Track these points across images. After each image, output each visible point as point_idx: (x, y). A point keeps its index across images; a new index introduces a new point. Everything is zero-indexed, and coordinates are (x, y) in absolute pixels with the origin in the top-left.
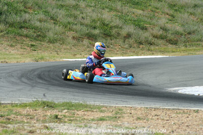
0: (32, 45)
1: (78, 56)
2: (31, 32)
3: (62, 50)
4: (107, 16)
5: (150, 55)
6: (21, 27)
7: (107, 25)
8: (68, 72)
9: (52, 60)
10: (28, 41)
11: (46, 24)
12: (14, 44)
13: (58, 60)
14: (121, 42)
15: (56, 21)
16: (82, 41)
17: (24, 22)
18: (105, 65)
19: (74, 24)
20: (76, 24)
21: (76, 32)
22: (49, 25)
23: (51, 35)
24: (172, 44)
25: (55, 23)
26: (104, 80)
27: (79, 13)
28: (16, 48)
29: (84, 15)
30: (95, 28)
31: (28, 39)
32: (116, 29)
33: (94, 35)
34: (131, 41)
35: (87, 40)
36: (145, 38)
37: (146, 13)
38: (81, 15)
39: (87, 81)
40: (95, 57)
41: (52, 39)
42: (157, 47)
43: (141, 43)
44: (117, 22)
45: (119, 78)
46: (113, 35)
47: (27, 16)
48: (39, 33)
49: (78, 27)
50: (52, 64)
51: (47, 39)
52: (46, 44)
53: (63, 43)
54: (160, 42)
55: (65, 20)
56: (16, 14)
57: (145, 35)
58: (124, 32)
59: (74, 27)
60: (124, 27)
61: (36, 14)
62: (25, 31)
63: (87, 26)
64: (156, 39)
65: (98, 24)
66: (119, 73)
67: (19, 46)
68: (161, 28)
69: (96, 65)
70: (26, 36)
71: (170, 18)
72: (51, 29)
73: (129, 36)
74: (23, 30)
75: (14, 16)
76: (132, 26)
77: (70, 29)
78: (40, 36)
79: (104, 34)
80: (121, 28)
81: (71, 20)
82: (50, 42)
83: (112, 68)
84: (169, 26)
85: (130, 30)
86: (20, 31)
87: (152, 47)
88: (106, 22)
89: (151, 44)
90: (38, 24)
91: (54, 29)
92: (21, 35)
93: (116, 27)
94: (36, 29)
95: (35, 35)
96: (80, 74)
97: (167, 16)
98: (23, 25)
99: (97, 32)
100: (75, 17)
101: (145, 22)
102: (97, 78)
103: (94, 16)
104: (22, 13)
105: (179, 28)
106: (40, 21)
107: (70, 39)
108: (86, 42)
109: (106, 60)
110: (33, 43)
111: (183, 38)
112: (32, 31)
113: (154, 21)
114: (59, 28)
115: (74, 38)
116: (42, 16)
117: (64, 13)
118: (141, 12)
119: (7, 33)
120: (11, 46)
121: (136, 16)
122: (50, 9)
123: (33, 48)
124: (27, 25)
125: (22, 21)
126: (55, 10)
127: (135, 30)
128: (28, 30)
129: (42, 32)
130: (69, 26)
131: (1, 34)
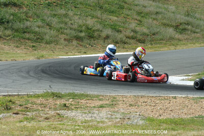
0: (33, 46)
1: (69, 54)
2: (32, 36)
3: (57, 49)
4: (90, 22)
5: (125, 52)
6: (25, 32)
7: (90, 29)
9: (50, 58)
10: (30, 43)
11: (43, 30)
12: (19, 46)
13: (55, 57)
14: (102, 42)
15: (51, 27)
16: (72, 42)
19: (64, 29)
20: (67, 29)
21: (67, 35)
22: (46, 30)
23: (47, 37)
24: (141, 43)
25: (50, 29)
27: (68, 20)
28: (21, 49)
29: (72, 22)
30: (81, 31)
31: (30, 41)
32: (98, 32)
33: (81, 37)
35: (76, 41)
36: (120, 38)
37: (119, 19)
38: (70, 22)
41: (48, 41)
42: (130, 46)
43: (117, 43)
44: (99, 27)
46: (95, 37)
47: (28, 23)
48: (38, 37)
49: (68, 31)
50: (51, 61)
51: (44, 41)
52: (43, 45)
53: (57, 44)
54: (132, 41)
55: (58, 26)
56: (20, 22)
57: (120, 36)
58: (104, 34)
59: (65, 31)
60: (103, 30)
61: (35, 22)
62: (27, 35)
63: (75, 30)
64: (129, 39)
65: (84, 28)
67: (23, 47)
68: (132, 31)
70: (28, 39)
71: (139, 22)
72: (47, 33)
73: (107, 37)
74: (26, 34)
75: (18, 23)
76: (110, 29)
77: (62, 33)
78: (39, 38)
79: (89, 36)
80: (101, 31)
81: (62, 25)
82: (47, 43)
84: (138, 29)
85: (108, 33)
86: (23, 35)
87: (126, 46)
88: (90, 27)
89: (125, 43)
90: (37, 29)
91: (49, 34)
92: (24, 39)
93: (98, 30)
94: (35, 33)
95: (35, 38)
97: (136, 21)
98: (26, 31)
99: (83, 34)
100: (66, 24)
101: (119, 26)
103: (80, 22)
104: (25, 21)
105: (145, 30)
106: (39, 27)
107: (62, 41)
108: (75, 42)
110: (34, 44)
111: (149, 38)
113: (127, 25)
114: (53, 32)
115: (65, 39)
116: (40, 23)
117: (57, 20)
118: (116, 18)
119: (14, 37)
120: (17, 47)
121: (113, 22)
122: (46, 18)
123: (34, 48)
124: (28, 30)
125: (25, 27)
126: (50, 18)
127: (112, 32)
128: (29, 34)
129: (40, 36)
130: (61, 30)
131: (9, 38)
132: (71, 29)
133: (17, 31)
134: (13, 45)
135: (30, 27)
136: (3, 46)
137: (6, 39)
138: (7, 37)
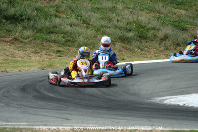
0: (58, 51)
2: (60, 37)
4: (144, 18)
6: (50, 33)
7: (143, 27)
10: (55, 47)
11: (77, 29)
12: (39, 51)
14: (157, 45)
15: (89, 24)
17: (53, 27)
19: (107, 27)
20: (110, 27)
22: (81, 29)
23: (81, 39)
25: (87, 27)
27: (114, 15)
28: (41, 55)
29: (119, 18)
30: (130, 30)
31: (56, 45)
32: (153, 31)
33: (128, 39)
34: (168, 43)
35: (120, 44)
36: (184, 39)
37: (189, 13)
38: (116, 18)
43: (178, 45)
44: (155, 23)
46: (149, 38)
47: (58, 20)
48: (68, 38)
49: (112, 30)
51: (76, 44)
52: (74, 49)
53: (94, 47)
55: (98, 24)
56: (46, 19)
58: (161, 34)
59: (108, 30)
61: (68, 18)
62: (53, 37)
63: (121, 28)
65: (134, 26)
67: (44, 52)
70: (55, 42)
72: (82, 33)
73: (166, 38)
74: (52, 35)
75: (43, 21)
77: (104, 34)
79: (140, 37)
80: (158, 30)
81: (103, 23)
85: (168, 32)
86: (48, 36)
90: (68, 28)
92: (49, 41)
93: (154, 29)
94: (65, 33)
98: (52, 30)
99: (131, 34)
100: (110, 20)
101: (186, 22)
104: (53, 18)
106: (71, 25)
108: (118, 45)
110: (60, 49)
114: (90, 32)
116: (74, 20)
117: (98, 16)
118: (183, 12)
119: (35, 39)
120: (36, 52)
121: (178, 17)
122: (83, 13)
123: (59, 54)
124: (57, 30)
125: (51, 26)
126: (89, 13)
127: (173, 31)
128: (57, 35)
129: (72, 37)
130: (102, 29)
131: (28, 40)
132: (116, 27)
133: (40, 31)
134: (30, 50)
135: (60, 25)
136: (17, 52)
137: (23, 42)
138: (26, 39)
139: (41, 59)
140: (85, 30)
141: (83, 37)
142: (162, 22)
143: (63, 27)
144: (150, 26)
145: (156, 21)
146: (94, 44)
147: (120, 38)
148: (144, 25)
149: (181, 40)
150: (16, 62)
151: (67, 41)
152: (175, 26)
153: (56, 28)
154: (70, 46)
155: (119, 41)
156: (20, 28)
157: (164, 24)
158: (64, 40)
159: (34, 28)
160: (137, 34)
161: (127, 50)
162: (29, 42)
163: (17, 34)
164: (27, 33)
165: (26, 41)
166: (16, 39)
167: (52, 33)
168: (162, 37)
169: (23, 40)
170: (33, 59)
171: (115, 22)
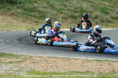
0: (36, 22)
7: (84, 11)
8: (37, 39)
10: (34, 19)
11: (47, 10)
12: (25, 21)
15: (54, 8)
17: (34, 8)
18: (60, 35)
19: (63, 10)
20: (65, 10)
21: (64, 14)
22: (49, 10)
26: (60, 44)
27: (68, 3)
28: (27, 23)
30: (76, 12)
33: (75, 16)
34: (98, 20)
37: (110, 4)
38: (69, 5)
39: (49, 44)
40: (54, 30)
42: (112, 24)
43: (103, 21)
44: (91, 9)
45: (69, 43)
47: (36, 5)
49: (66, 12)
54: (116, 21)
55: (59, 8)
56: (30, 3)
58: (94, 15)
59: (64, 11)
60: (94, 12)
61: (42, 4)
62: (33, 13)
63: (71, 11)
64: (114, 19)
65: (79, 10)
66: (69, 40)
67: (28, 22)
68: (117, 13)
69: (55, 35)
70: (34, 16)
72: (49, 12)
74: (33, 12)
75: (28, 4)
76: (99, 11)
77: (62, 13)
78: (42, 16)
80: (92, 12)
81: (62, 7)
83: (64, 37)
85: (97, 14)
86: (31, 13)
88: (84, 9)
89: (110, 22)
90: (42, 9)
92: (31, 16)
93: (90, 12)
94: (40, 12)
96: (45, 40)
100: (66, 6)
101: (108, 9)
102: (55, 43)
104: (34, 3)
106: (44, 8)
109: (61, 32)
110: (37, 20)
112: (37, 14)
114: (54, 12)
115: (62, 18)
116: (45, 5)
117: (59, 3)
118: (107, 3)
119: (23, 14)
120: (24, 22)
121: (104, 6)
122: (51, 1)
123: (36, 23)
125: (33, 7)
127: (100, 14)
128: (35, 13)
129: (44, 14)
130: (61, 11)
131: (19, 14)
132: (68, 10)
133: (26, 10)
134: (20, 20)
135: (37, 7)
136: (13, 21)
137: (17, 16)
138: (18, 14)
139: (27, 26)
140: (51, 11)
141: (50, 15)
142: (95, 8)
143: (39, 8)
144: (88, 10)
145: (91, 8)
146: (56, 18)
147: (71, 16)
148: (85, 9)
149: (105, 19)
150: (13, 26)
151: (41, 16)
152: (102, 11)
153: (35, 8)
154: (42, 19)
155: (70, 17)
156: (15, 8)
157: (96, 9)
158: (39, 15)
159: (23, 8)
160: (80, 14)
161: (74, 23)
162: (20, 16)
163: (13, 11)
164: (19, 11)
165: (18, 15)
166: (13, 14)
167: (33, 11)
168: (95, 17)
169: (17, 14)
170: (22, 25)
171: (68, 7)
